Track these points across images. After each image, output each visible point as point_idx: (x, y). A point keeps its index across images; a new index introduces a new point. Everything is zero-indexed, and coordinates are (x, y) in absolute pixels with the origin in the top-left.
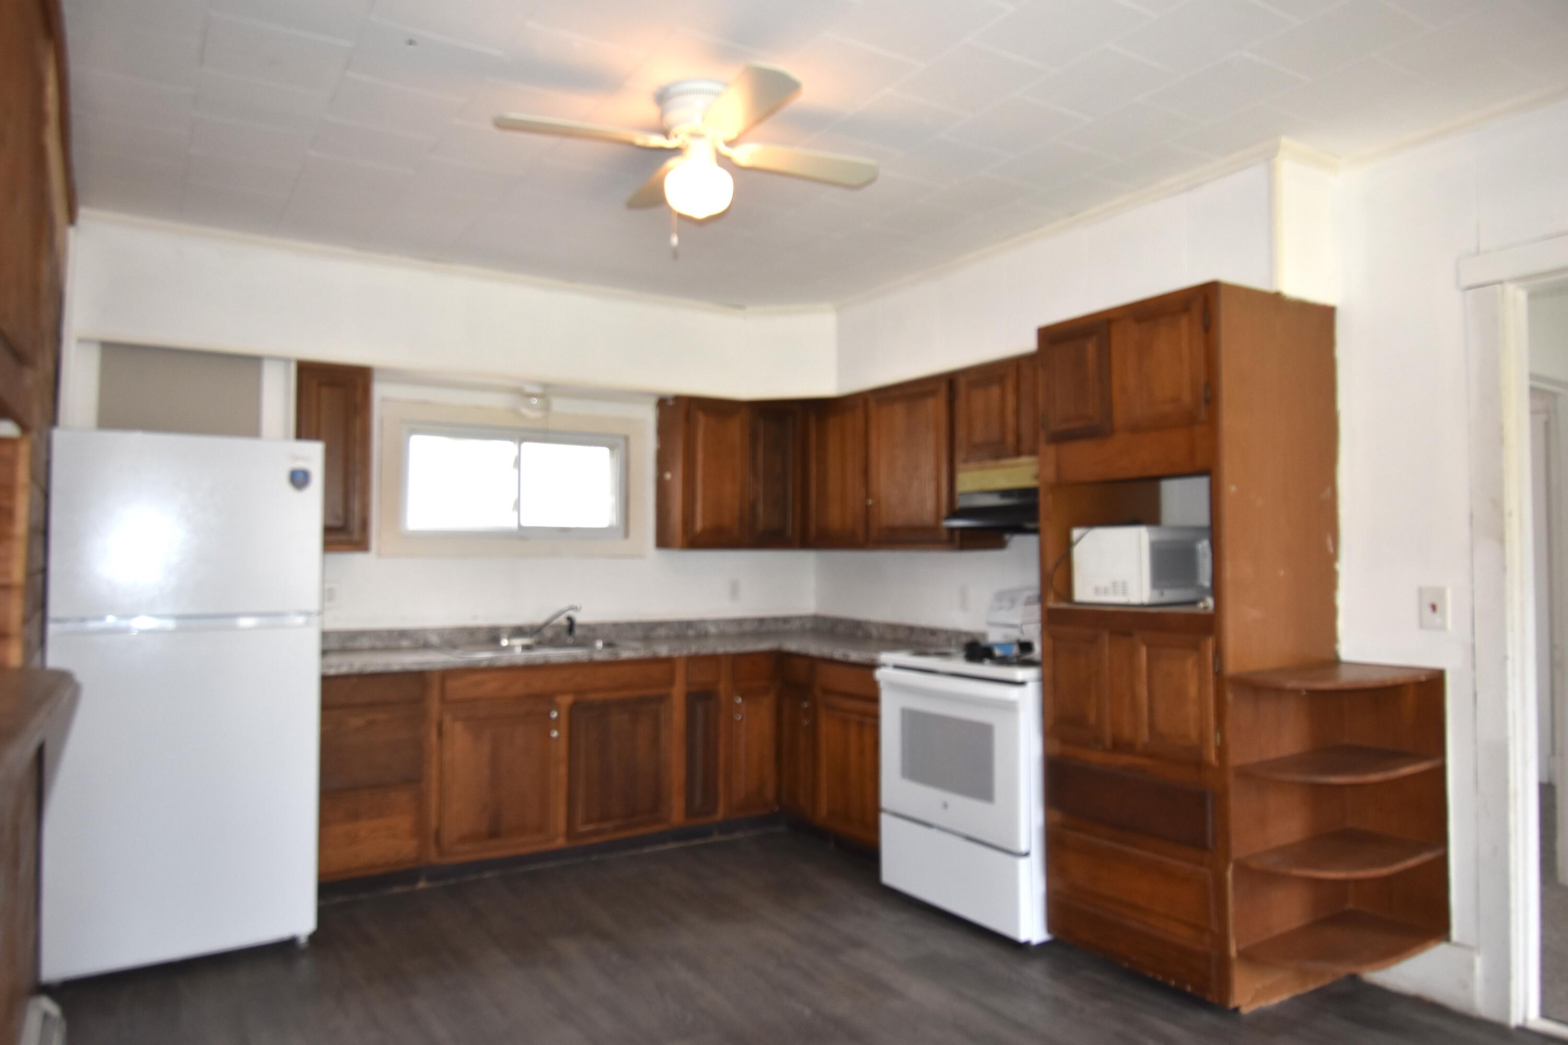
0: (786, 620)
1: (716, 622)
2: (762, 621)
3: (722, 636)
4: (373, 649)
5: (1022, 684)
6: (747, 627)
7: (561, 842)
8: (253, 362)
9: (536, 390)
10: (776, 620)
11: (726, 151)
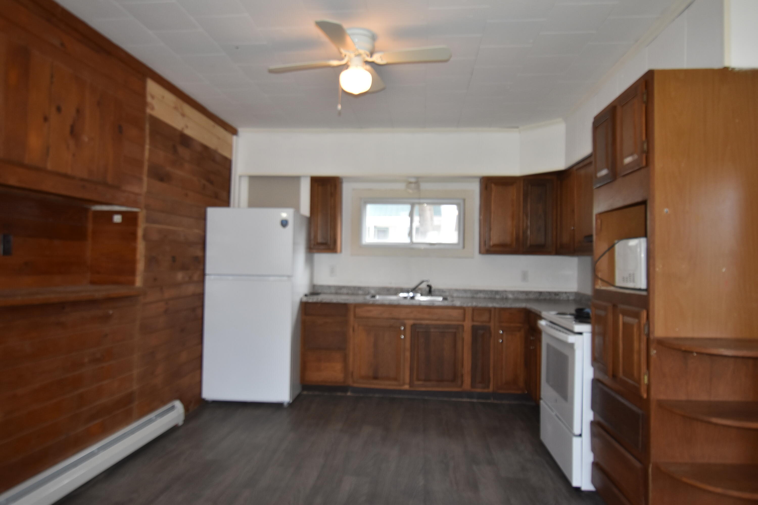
0: (556, 294)
1: (512, 292)
2: (541, 293)
3: (516, 300)
4: (348, 294)
5: (581, 333)
6: (531, 296)
7: (406, 387)
8: (296, 179)
9: (413, 180)
10: (550, 293)
11: (369, 59)
